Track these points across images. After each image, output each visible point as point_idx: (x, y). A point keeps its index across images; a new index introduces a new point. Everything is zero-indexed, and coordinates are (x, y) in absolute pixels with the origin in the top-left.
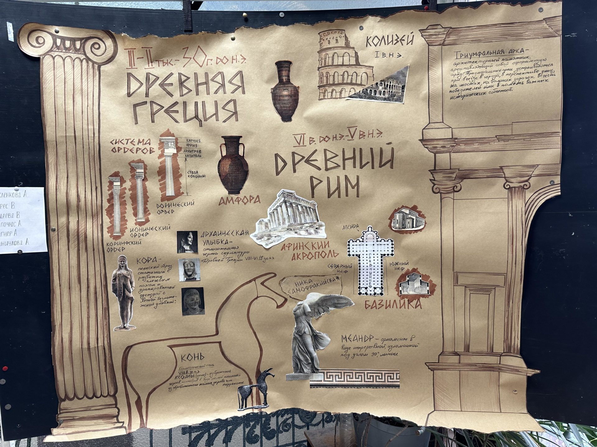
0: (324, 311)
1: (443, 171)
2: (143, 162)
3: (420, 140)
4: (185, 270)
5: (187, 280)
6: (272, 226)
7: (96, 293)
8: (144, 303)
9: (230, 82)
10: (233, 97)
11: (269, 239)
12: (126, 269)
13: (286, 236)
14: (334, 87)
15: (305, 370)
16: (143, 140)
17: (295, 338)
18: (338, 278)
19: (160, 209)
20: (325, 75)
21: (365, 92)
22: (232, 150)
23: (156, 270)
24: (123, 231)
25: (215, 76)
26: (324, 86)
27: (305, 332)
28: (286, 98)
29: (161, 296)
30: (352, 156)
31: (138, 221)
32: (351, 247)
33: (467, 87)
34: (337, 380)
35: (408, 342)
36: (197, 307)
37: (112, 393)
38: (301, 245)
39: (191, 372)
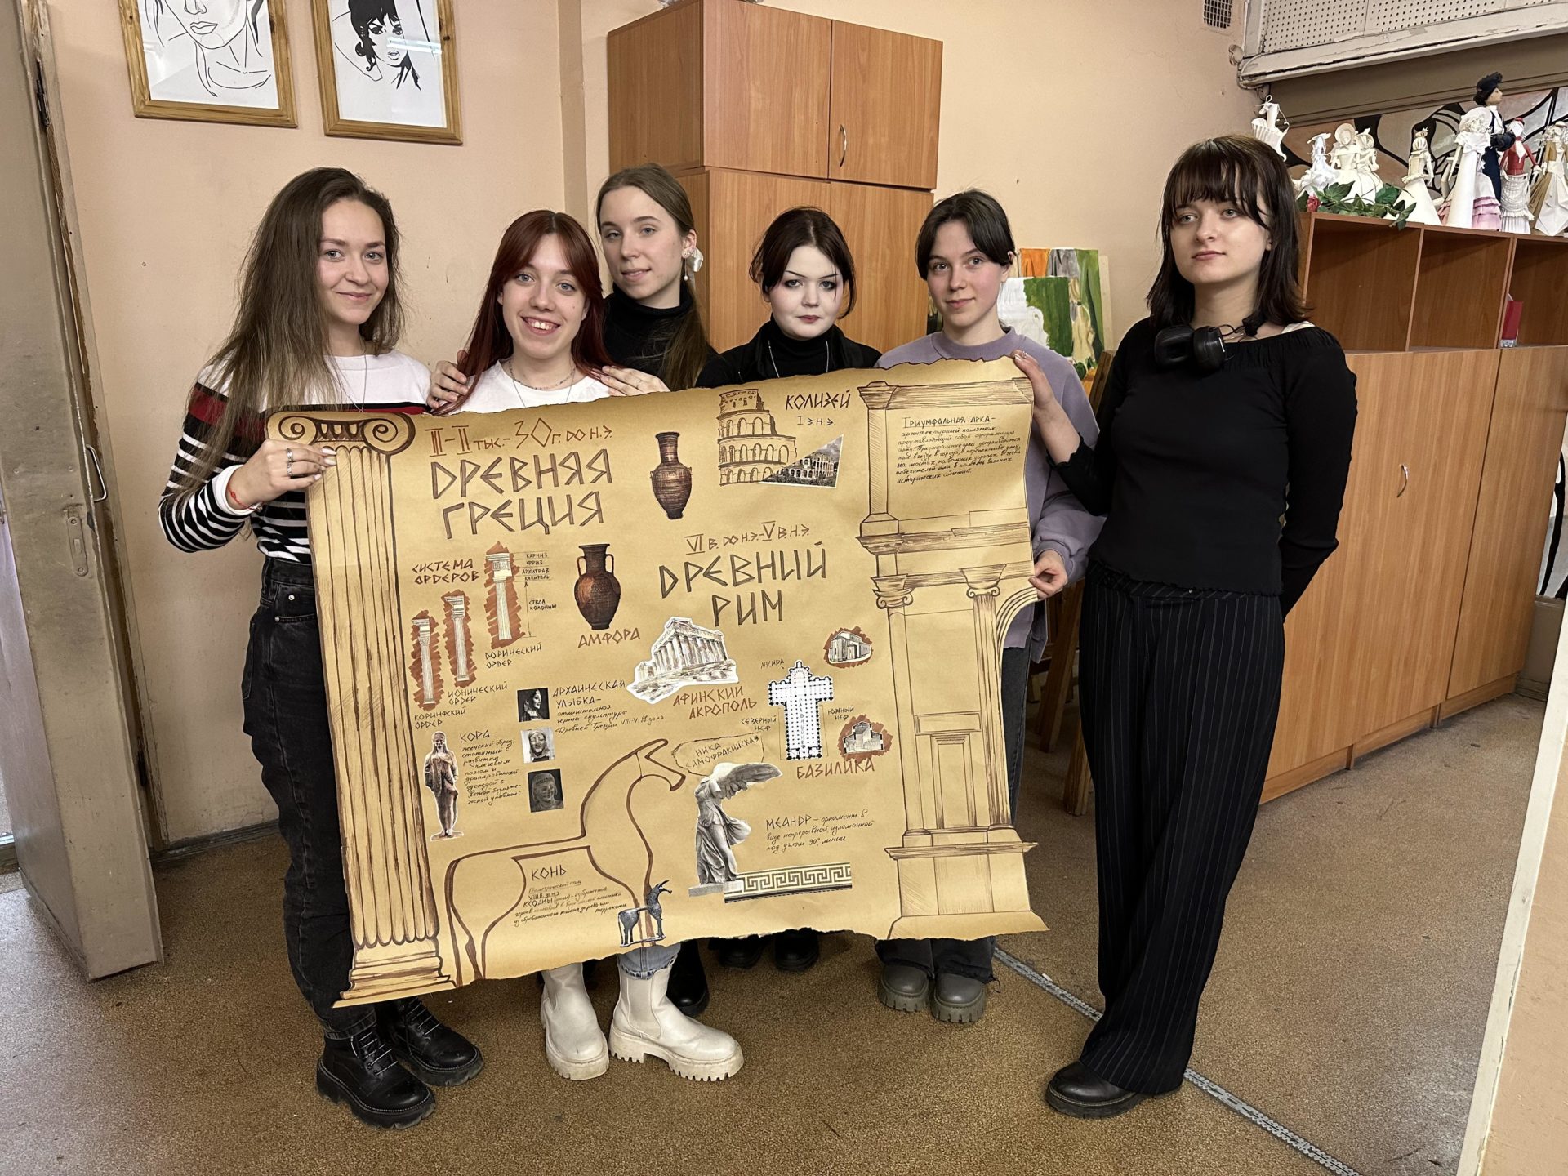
0: (740, 788)
1: (886, 578)
2: (463, 594)
3: (857, 538)
4: (531, 746)
5: (535, 760)
6: (658, 671)
7: (402, 788)
8: (472, 799)
9: (589, 466)
10: (595, 488)
11: (655, 690)
12: (445, 751)
13: (679, 684)
14: (741, 467)
15: (717, 879)
16: (462, 561)
17: (700, 833)
18: (757, 738)
19: (491, 660)
20: (728, 449)
21: (785, 472)
22: (595, 565)
23: (488, 749)
24: (437, 697)
25: (566, 459)
26: (727, 465)
27: (713, 823)
28: (673, 485)
29: (499, 786)
30: (770, 562)
31: (459, 680)
32: (773, 691)
33: (918, 468)
34: (764, 886)
35: (858, 820)
36: (552, 798)
37: (431, 934)
38: (703, 695)
39: (548, 895)
